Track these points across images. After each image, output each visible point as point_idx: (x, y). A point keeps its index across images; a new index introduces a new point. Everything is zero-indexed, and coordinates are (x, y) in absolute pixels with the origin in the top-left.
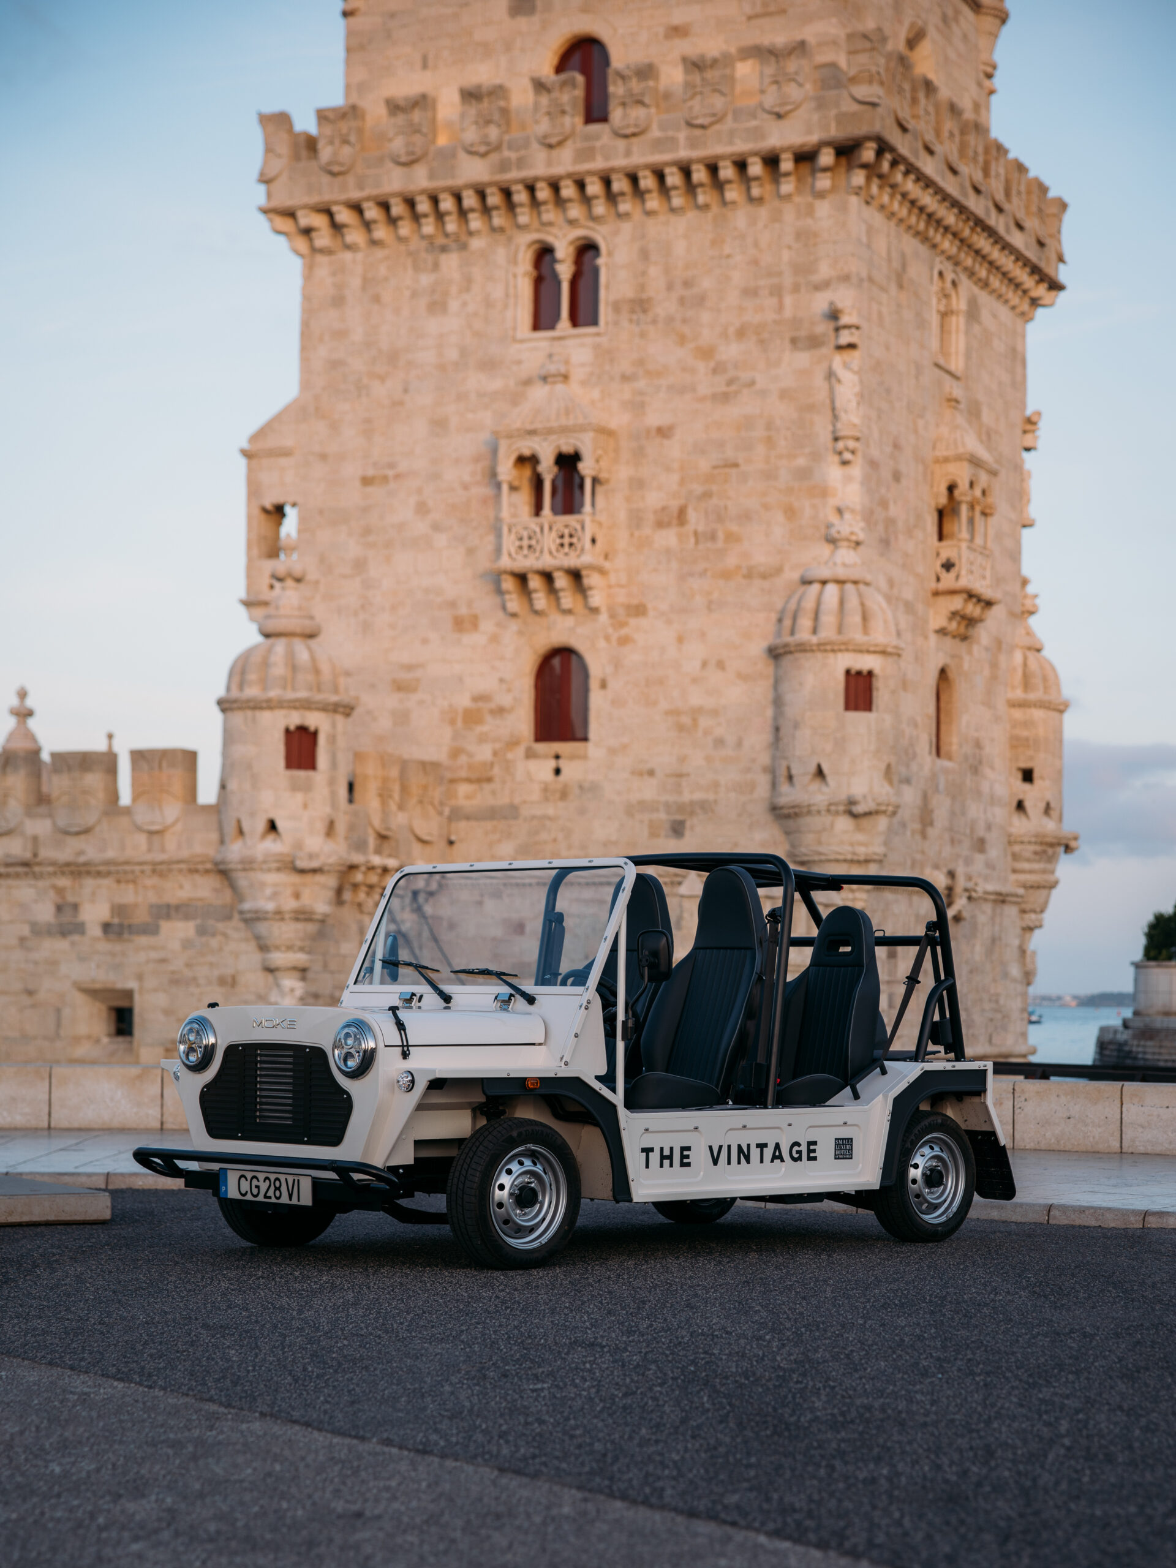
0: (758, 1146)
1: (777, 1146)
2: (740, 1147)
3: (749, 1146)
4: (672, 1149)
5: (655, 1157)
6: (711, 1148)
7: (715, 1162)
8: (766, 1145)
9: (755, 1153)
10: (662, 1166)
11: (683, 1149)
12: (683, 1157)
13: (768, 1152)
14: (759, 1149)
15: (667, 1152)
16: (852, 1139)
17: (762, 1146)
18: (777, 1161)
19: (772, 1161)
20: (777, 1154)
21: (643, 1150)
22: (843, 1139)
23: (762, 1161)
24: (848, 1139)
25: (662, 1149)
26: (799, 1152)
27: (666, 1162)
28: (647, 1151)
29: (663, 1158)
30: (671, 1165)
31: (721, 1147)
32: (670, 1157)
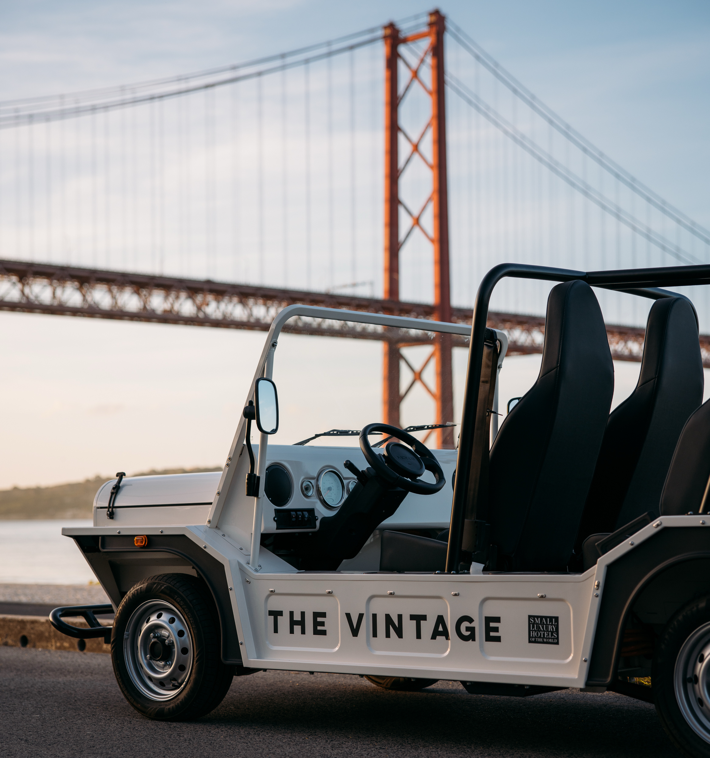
0: (412, 617)
1: (440, 620)
2: (388, 617)
3: (400, 617)
4: (303, 614)
5: (284, 622)
6: (348, 616)
7: (355, 632)
8: (424, 618)
9: (409, 626)
10: (292, 632)
11: (316, 615)
12: (316, 624)
13: (428, 627)
14: (414, 622)
15: (297, 617)
16: (557, 619)
17: (418, 619)
18: (441, 639)
19: (434, 637)
20: (441, 629)
21: (271, 613)
22: (542, 617)
23: (419, 636)
24: (551, 618)
25: (292, 613)
26: (472, 630)
27: (298, 629)
28: (275, 614)
29: (293, 623)
30: (303, 632)
31: (361, 616)
32: (302, 623)
